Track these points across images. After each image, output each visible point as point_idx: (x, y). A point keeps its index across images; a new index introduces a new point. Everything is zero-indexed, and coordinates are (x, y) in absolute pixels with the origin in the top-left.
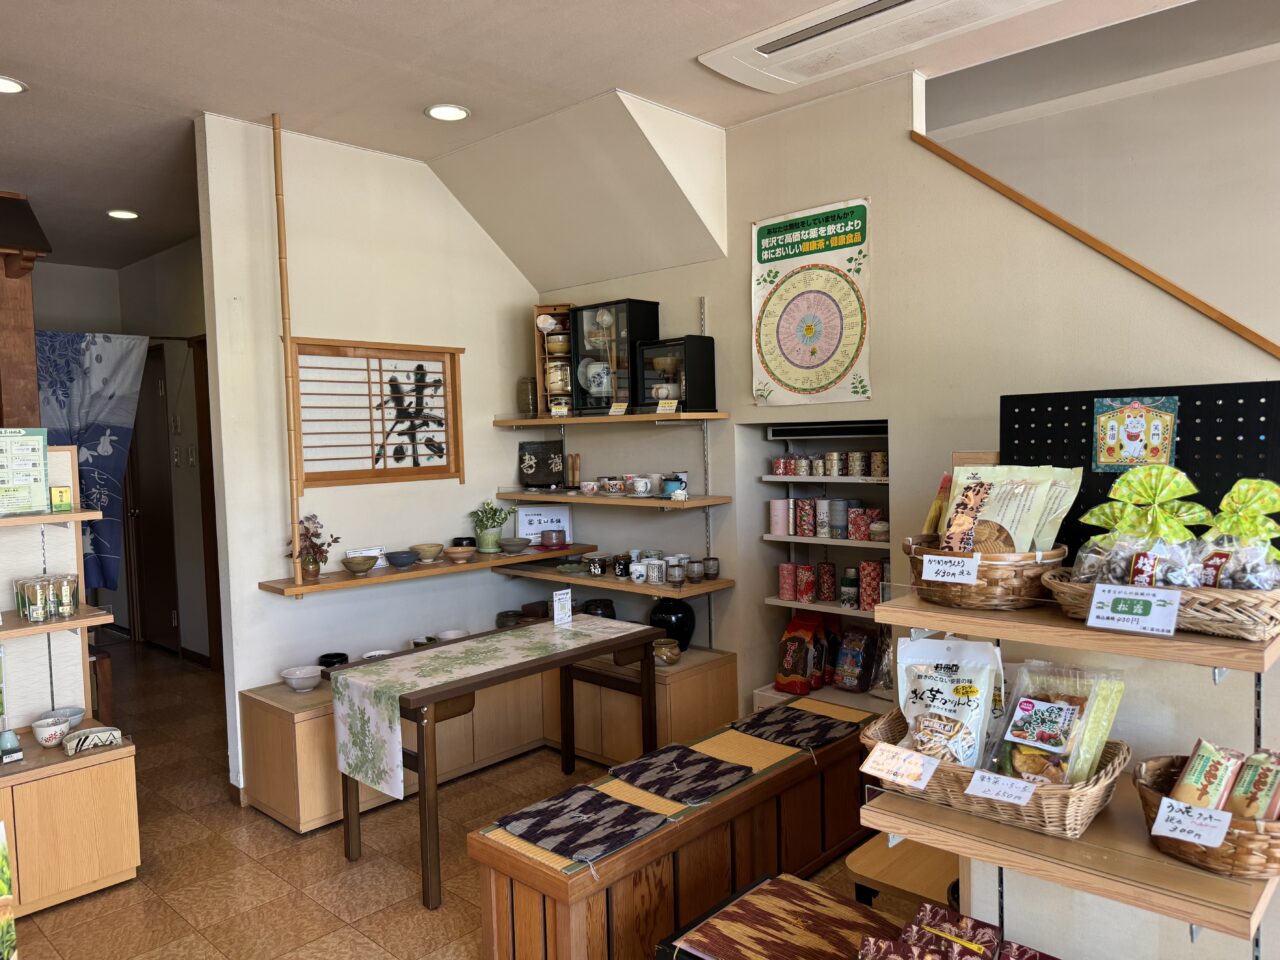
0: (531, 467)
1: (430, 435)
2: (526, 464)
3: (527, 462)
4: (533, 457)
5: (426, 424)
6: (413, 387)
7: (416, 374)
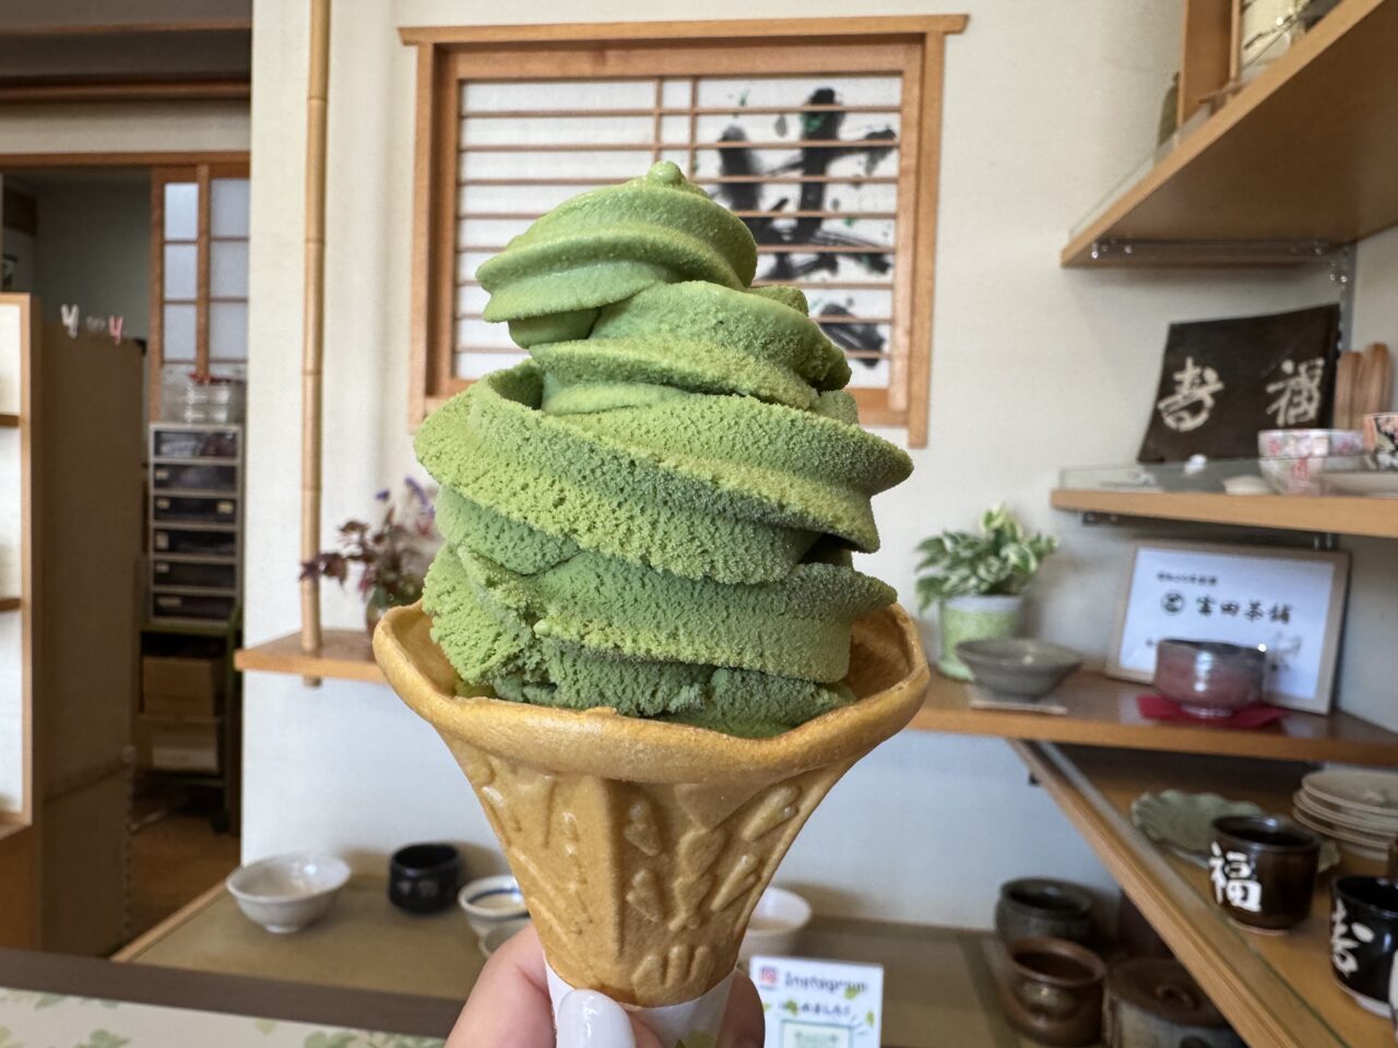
0: (1195, 408)
1: (839, 298)
2: (1180, 398)
3: (1184, 390)
4: (1210, 375)
5: (827, 262)
6: (795, 155)
7: (809, 116)
